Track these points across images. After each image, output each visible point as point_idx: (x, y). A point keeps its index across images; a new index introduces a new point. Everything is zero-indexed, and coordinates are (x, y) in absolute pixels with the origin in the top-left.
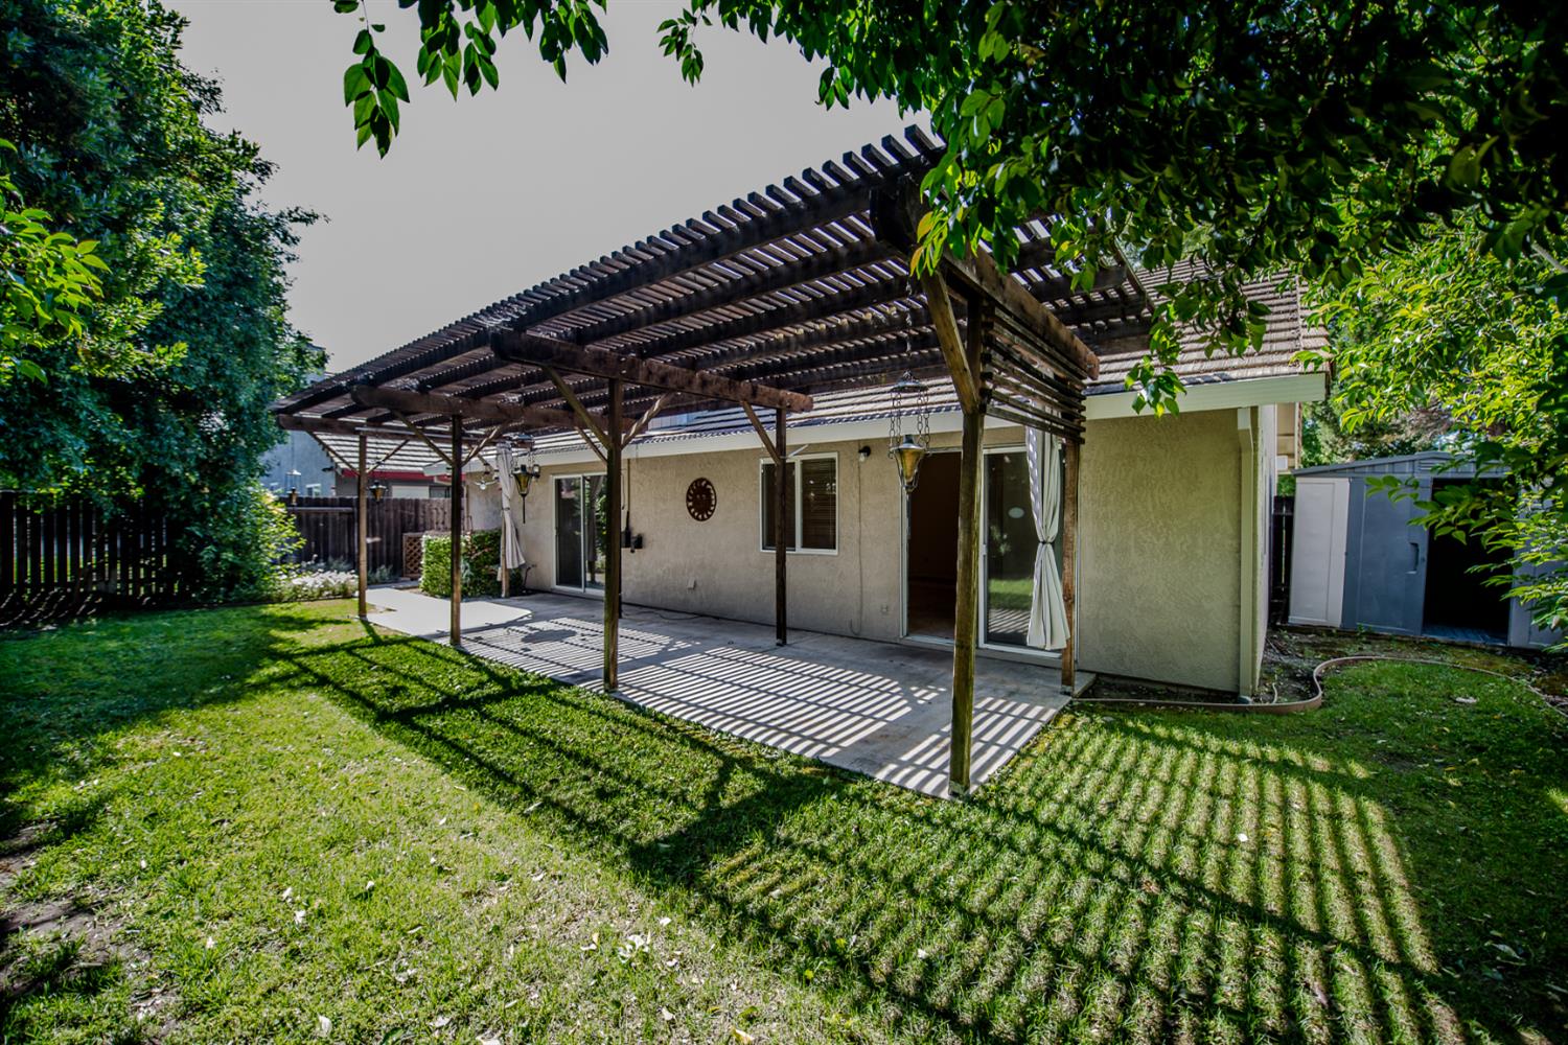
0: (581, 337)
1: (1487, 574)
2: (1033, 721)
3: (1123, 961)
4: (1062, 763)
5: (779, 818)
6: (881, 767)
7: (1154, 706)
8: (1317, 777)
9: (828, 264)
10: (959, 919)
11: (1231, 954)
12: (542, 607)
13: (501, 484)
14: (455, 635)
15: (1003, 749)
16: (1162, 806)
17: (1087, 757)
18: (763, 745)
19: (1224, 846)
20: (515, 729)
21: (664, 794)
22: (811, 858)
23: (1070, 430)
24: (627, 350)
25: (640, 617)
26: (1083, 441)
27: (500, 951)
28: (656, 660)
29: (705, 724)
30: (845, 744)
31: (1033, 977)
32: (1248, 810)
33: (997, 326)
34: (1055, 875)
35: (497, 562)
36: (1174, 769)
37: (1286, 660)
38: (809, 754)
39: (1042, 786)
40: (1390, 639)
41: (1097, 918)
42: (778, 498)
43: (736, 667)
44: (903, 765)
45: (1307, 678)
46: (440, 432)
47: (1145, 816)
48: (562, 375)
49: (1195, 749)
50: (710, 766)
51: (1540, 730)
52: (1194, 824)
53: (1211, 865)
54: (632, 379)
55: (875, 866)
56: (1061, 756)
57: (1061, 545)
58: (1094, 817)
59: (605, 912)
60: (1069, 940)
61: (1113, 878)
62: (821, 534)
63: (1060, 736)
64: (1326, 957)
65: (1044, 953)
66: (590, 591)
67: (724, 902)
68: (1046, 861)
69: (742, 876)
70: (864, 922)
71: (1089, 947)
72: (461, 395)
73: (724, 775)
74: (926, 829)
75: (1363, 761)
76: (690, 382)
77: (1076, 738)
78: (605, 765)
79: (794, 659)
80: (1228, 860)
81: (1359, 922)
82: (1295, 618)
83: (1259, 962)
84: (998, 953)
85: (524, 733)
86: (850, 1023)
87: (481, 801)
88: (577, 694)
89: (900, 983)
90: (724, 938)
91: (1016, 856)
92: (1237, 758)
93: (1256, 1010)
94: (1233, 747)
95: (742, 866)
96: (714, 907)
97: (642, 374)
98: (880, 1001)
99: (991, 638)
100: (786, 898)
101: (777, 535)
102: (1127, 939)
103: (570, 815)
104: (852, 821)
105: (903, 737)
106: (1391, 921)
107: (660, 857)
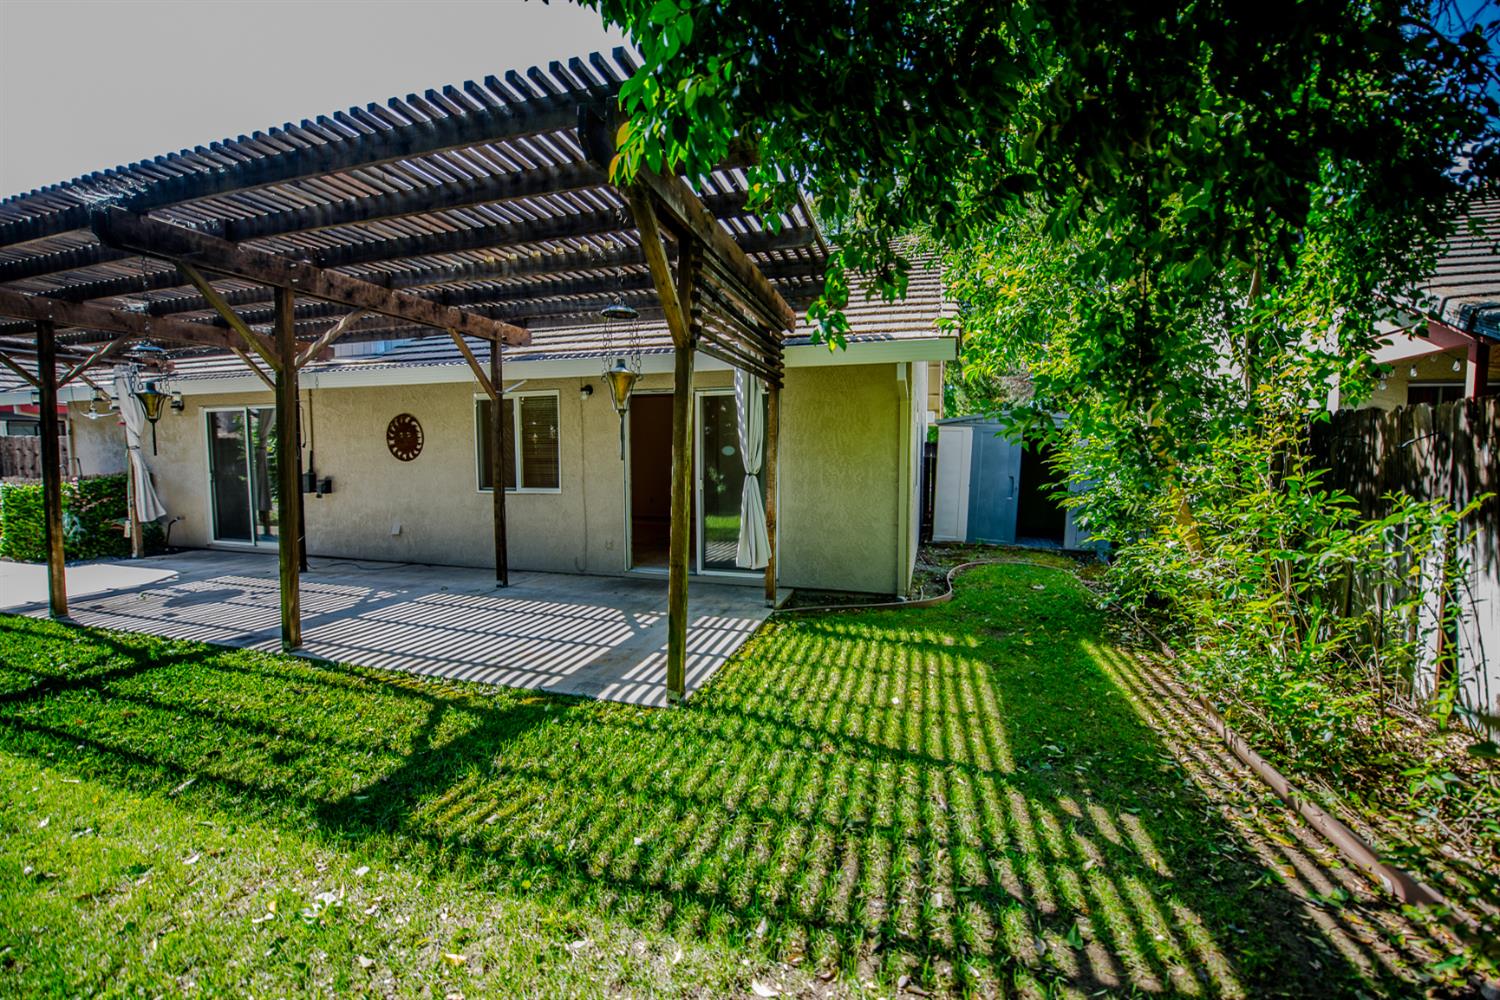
0: (232, 232)
1: (1050, 491)
2: (741, 632)
3: (806, 809)
4: (764, 663)
5: (496, 750)
6: (604, 687)
7: (837, 610)
8: (947, 649)
9: (537, 183)
10: (673, 805)
11: (884, 787)
12: (193, 566)
13: (125, 416)
14: (58, 606)
15: (716, 658)
16: (839, 686)
17: (784, 656)
18: (479, 683)
19: (883, 709)
20: (155, 705)
21: (361, 747)
22: (530, 780)
23: (771, 374)
24: (298, 256)
25: (332, 569)
26: (782, 386)
27: (138, 950)
28: (353, 613)
29: (413, 671)
30: (567, 672)
31: (735, 839)
32: (900, 679)
33: (705, 267)
34: (755, 754)
35: (125, 514)
36: (849, 656)
37: (929, 568)
38: (530, 686)
39: (747, 684)
40: (995, 549)
41: (787, 781)
42: (494, 434)
43: (449, 612)
44: (624, 683)
45: (943, 581)
46: (18, 345)
47: (826, 695)
48: (208, 278)
49: (865, 639)
50: (419, 712)
51: (1078, 603)
52: (862, 696)
53: (873, 723)
54: (305, 290)
55: (594, 775)
56: (763, 657)
57: (764, 477)
58: (788, 702)
59: (285, 879)
60: (765, 803)
61: (800, 747)
62: (543, 471)
63: (763, 642)
64: (947, 776)
65: (744, 817)
66: (263, 545)
67: (434, 840)
68: (749, 744)
69: (455, 809)
70: (583, 826)
71: (780, 804)
72: (52, 295)
73: (435, 718)
74: (645, 735)
75: (975, 635)
76: (384, 301)
77: (775, 642)
78: (285, 727)
79: (516, 599)
80: (884, 718)
81: (969, 747)
82: (937, 537)
83: (903, 788)
84: (706, 826)
85: (170, 708)
86: (567, 917)
87: (104, 791)
88: (246, 657)
89: (616, 872)
90: (433, 872)
91: (723, 744)
92: (892, 643)
93: (900, 823)
94: (891, 634)
95: (455, 801)
96: (421, 846)
97: (320, 287)
98: (598, 890)
99: (707, 566)
100: (502, 822)
101: (495, 474)
102: (810, 792)
103: (235, 787)
104: (574, 739)
105: (625, 658)
106: (988, 742)
107: (356, 810)
